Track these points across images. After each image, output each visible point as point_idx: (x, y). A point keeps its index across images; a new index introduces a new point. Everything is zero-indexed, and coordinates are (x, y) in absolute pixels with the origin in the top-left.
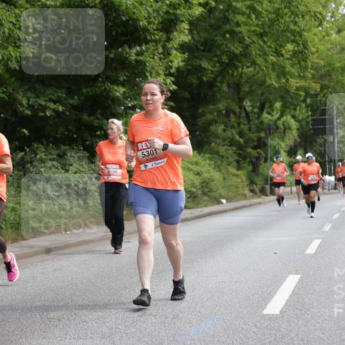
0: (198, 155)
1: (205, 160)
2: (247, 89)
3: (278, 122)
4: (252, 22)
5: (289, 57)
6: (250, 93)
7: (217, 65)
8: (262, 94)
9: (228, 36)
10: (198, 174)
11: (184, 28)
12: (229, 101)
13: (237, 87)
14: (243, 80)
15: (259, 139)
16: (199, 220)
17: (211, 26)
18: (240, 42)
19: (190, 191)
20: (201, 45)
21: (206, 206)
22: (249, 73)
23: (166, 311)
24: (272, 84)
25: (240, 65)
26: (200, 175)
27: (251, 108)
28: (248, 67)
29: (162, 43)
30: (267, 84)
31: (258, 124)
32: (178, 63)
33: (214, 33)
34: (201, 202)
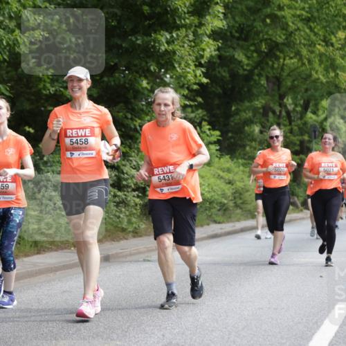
0: (230, 160)
1: (239, 167)
2: (289, 84)
3: (325, 123)
4: (297, 5)
5: (340, 46)
6: (293, 89)
7: (255, 55)
8: (307, 90)
9: (268, 21)
10: (230, 183)
11: (219, 12)
12: (268, 97)
13: (277, 81)
14: (285, 74)
15: (302, 142)
16: (229, 237)
17: (249, 9)
18: (283, 29)
19: (221, 203)
20: (236, 32)
21: (238, 220)
22: (292, 66)
23: (195, 341)
24: (319, 79)
25: (281, 55)
26: (232, 185)
27: (293, 106)
28: (291, 58)
29: (192, 29)
30: (313, 78)
31: (301, 126)
32: (211, 52)
33: (252, 18)
34: (233, 215)
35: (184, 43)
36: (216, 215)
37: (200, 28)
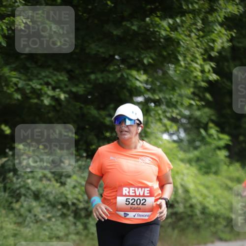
35: (191, 31)
36: (223, 232)
37: (211, 15)
